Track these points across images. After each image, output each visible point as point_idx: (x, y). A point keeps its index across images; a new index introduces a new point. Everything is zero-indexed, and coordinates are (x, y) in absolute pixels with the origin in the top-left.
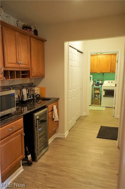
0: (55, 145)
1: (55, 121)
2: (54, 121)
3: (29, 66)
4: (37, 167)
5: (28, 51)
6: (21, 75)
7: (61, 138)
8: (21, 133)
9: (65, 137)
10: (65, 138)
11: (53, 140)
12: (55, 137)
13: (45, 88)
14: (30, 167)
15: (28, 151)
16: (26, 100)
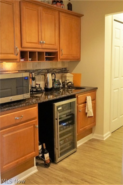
0: (87, 148)
1: (89, 117)
2: (87, 116)
3: (56, 47)
4: (54, 170)
5: (55, 29)
6: (45, 56)
7: (98, 140)
8: (34, 125)
9: (104, 139)
10: (104, 141)
11: (86, 141)
12: (91, 138)
13: (81, 74)
14: (46, 169)
15: (45, 149)
16: (51, 87)
